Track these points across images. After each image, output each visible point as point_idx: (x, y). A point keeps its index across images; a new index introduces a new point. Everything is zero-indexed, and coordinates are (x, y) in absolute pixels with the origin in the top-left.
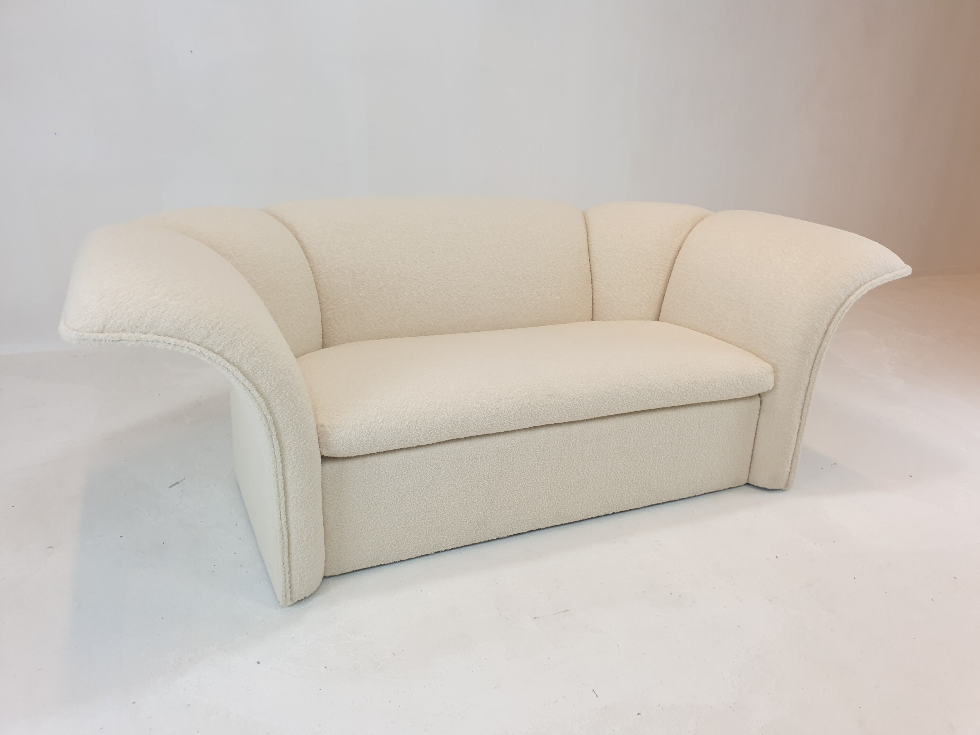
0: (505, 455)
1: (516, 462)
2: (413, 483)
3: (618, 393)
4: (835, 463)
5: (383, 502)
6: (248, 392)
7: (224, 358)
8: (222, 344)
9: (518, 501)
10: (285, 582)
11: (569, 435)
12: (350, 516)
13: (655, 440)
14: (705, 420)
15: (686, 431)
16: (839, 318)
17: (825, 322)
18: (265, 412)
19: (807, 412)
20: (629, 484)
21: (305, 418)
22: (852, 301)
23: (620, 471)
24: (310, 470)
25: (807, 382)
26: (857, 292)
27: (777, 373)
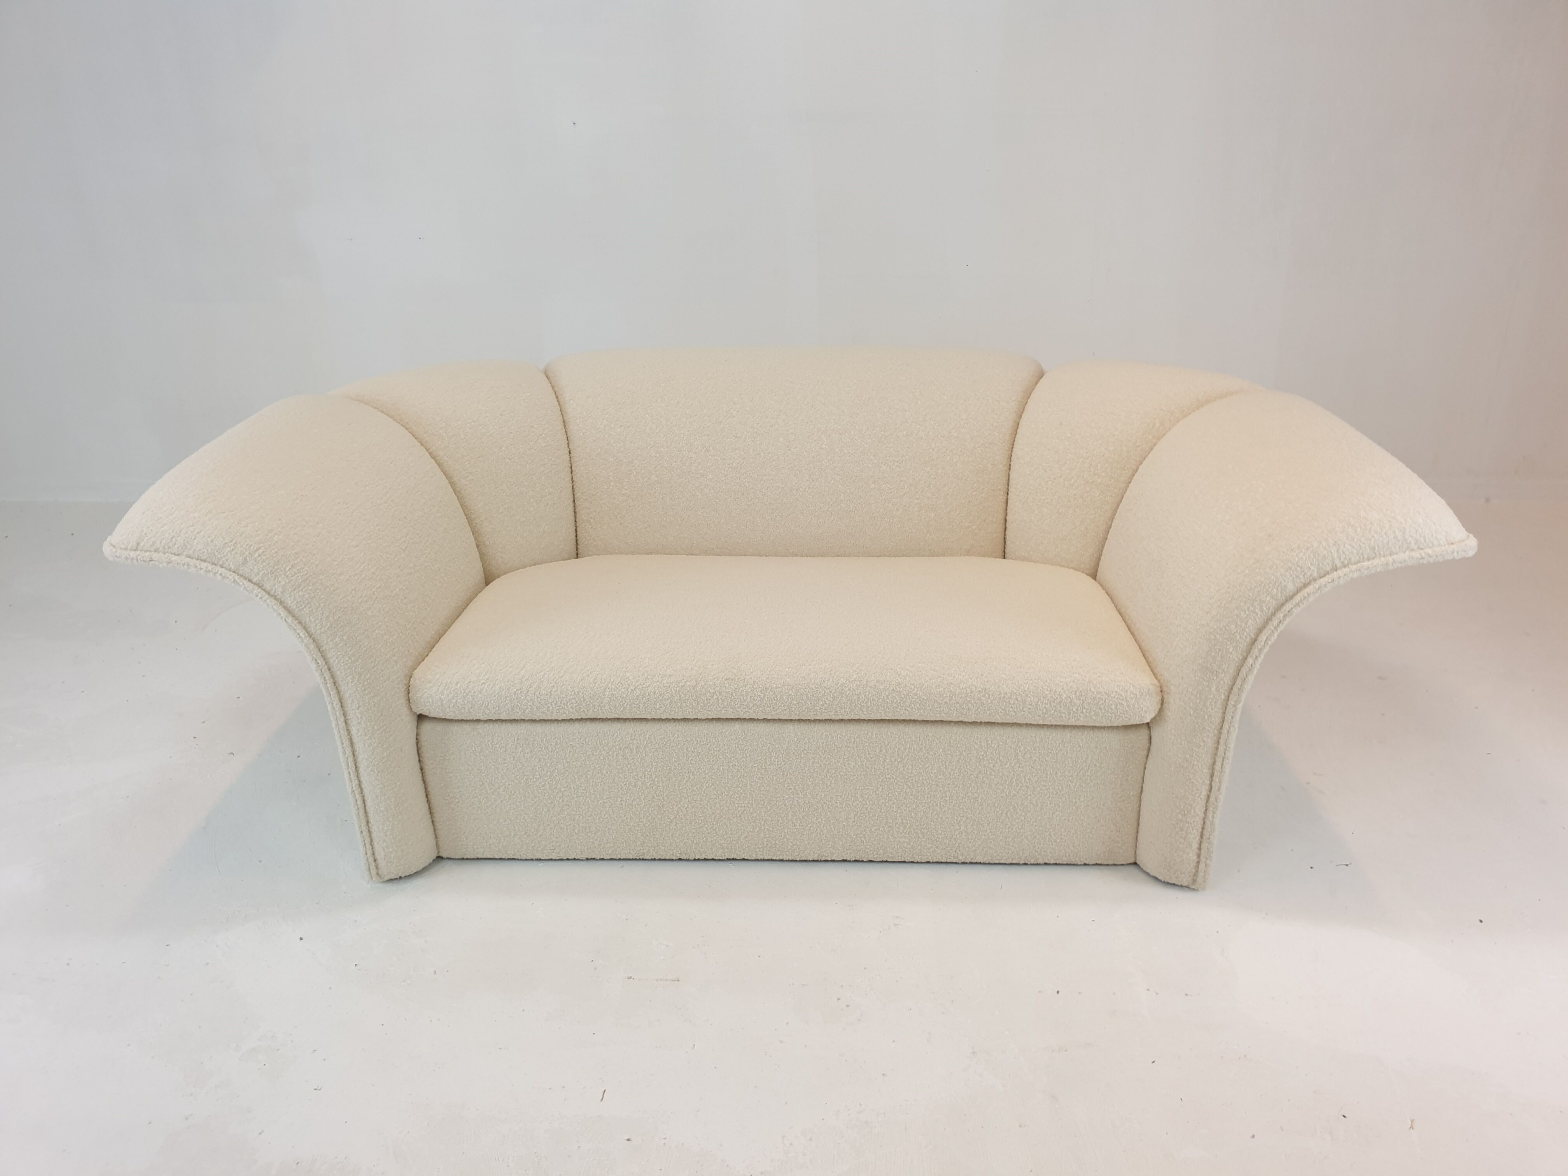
0: (674, 750)
1: (692, 762)
2: (541, 765)
3: (843, 690)
4: (1346, 863)
5: (502, 783)
6: (293, 630)
7: (262, 589)
8: (261, 574)
9: (701, 815)
10: (366, 854)
11: (778, 737)
12: (460, 791)
13: (932, 767)
14: (1028, 750)
15: (991, 762)
16: (1280, 622)
17: (1249, 624)
18: (314, 656)
19: (1221, 770)
20: (890, 823)
21: (374, 667)
22: (1309, 595)
23: (871, 802)
24: (381, 730)
25: (1218, 720)
26: (1322, 580)
27: (1168, 693)
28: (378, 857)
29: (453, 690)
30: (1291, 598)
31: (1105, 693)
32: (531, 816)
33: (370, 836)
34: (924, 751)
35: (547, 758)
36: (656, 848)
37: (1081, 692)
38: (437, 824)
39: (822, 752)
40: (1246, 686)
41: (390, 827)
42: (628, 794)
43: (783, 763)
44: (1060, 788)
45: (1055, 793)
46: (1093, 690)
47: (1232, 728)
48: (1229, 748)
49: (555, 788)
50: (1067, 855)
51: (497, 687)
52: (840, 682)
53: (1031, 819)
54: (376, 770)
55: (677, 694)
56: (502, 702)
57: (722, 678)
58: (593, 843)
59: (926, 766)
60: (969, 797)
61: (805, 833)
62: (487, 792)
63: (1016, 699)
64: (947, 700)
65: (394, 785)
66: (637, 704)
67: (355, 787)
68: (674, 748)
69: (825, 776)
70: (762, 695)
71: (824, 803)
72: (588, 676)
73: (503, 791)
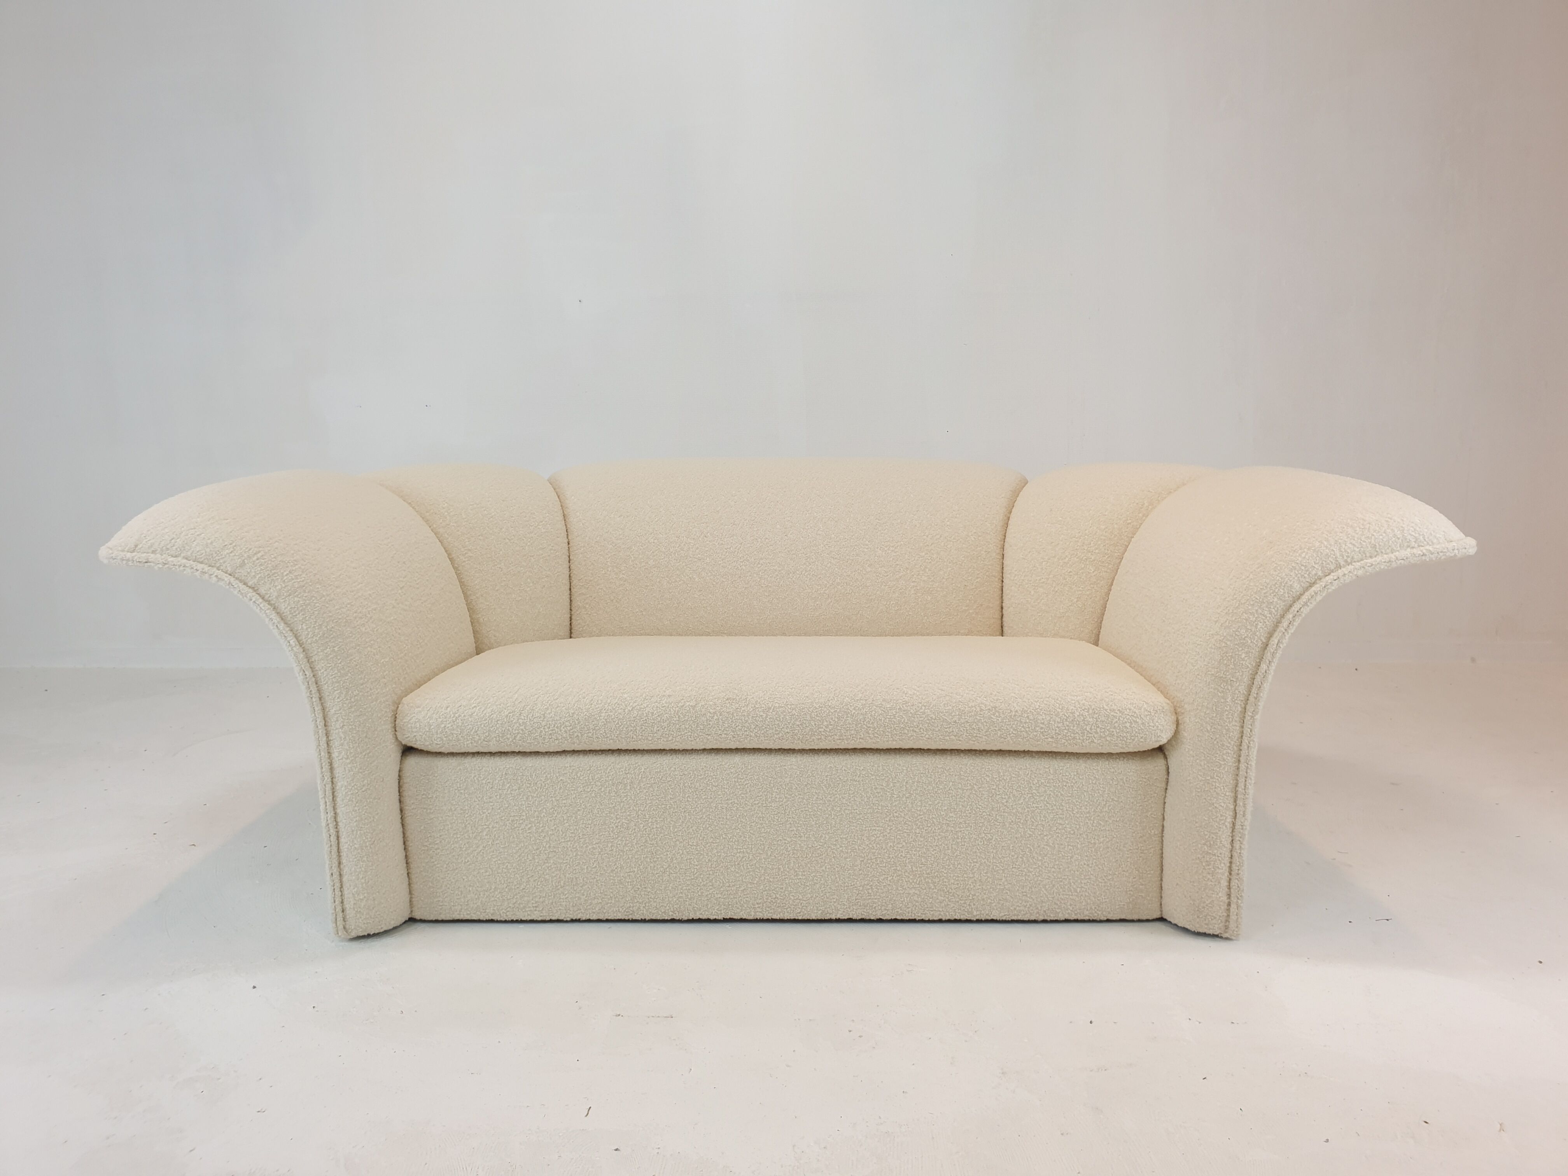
2: (528, 804)
3: (848, 709)
4: (1386, 919)
5: (485, 825)
6: (283, 637)
7: (257, 594)
8: (257, 577)
9: (696, 863)
10: (335, 902)
11: (780, 770)
12: (440, 836)
13: (942, 803)
14: (1042, 783)
15: (1004, 797)
16: (1290, 623)
17: (1259, 627)
18: (303, 666)
19: (1244, 791)
20: (899, 871)
21: (362, 684)
22: (1316, 593)
23: (878, 846)
24: (364, 754)
25: (1236, 734)
26: (1327, 578)
27: (1183, 713)
28: (347, 906)
29: (443, 715)
30: (1299, 598)
31: (1119, 710)
32: (514, 865)
33: (341, 881)
34: (933, 785)
35: (535, 795)
36: (647, 904)
37: (1093, 709)
38: (413, 877)
39: (826, 787)
40: (1262, 694)
41: (363, 869)
42: (620, 838)
43: (785, 800)
44: (1078, 827)
45: (1072, 832)
46: (1106, 707)
47: (1251, 743)
48: (1251, 765)
49: (542, 831)
50: (1089, 909)
51: (489, 710)
52: (845, 700)
53: (1048, 864)
54: (354, 800)
55: (676, 714)
56: (493, 726)
57: (723, 698)
58: (579, 898)
59: (936, 802)
60: (982, 838)
61: (808, 884)
62: (469, 836)
63: (1028, 717)
64: (955, 719)
65: (372, 819)
66: (634, 727)
67: (330, 819)
68: (670, 783)
69: (829, 815)
70: (765, 715)
71: (829, 847)
72: (584, 698)
73: (486, 835)
